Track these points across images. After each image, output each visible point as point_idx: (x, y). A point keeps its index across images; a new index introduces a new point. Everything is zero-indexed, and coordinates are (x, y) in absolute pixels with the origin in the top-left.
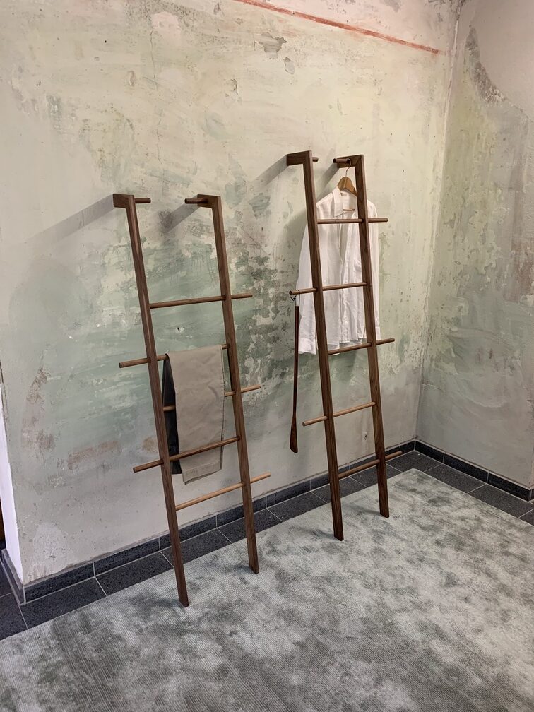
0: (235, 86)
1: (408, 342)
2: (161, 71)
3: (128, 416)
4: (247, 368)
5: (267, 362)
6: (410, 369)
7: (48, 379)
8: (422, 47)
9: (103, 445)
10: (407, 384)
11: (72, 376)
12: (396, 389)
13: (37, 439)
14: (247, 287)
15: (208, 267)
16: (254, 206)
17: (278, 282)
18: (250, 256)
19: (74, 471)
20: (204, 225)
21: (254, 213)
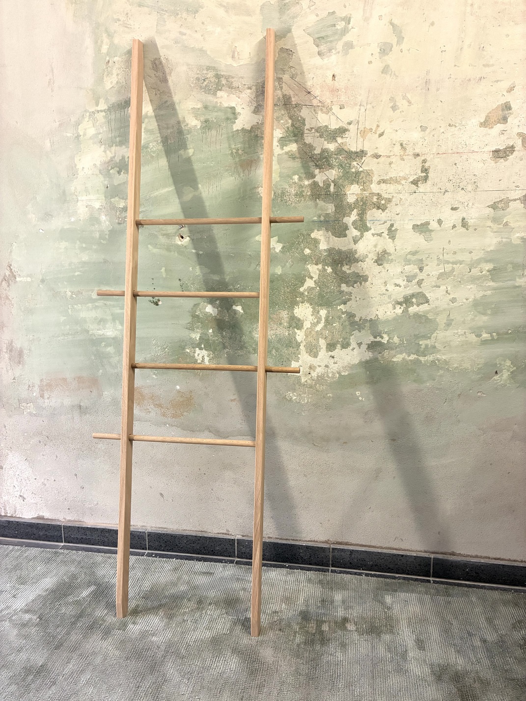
3: (110, 350)
4: (299, 320)
5: (340, 318)
7: (18, 279)
9: (80, 379)
11: (43, 281)
13: (7, 349)
14: (300, 179)
15: (230, 145)
16: (317, 36)
17: (369, 174)
18: (307, 127)
19: (46, 401)
20: (222, 75)
21: (316, 49)
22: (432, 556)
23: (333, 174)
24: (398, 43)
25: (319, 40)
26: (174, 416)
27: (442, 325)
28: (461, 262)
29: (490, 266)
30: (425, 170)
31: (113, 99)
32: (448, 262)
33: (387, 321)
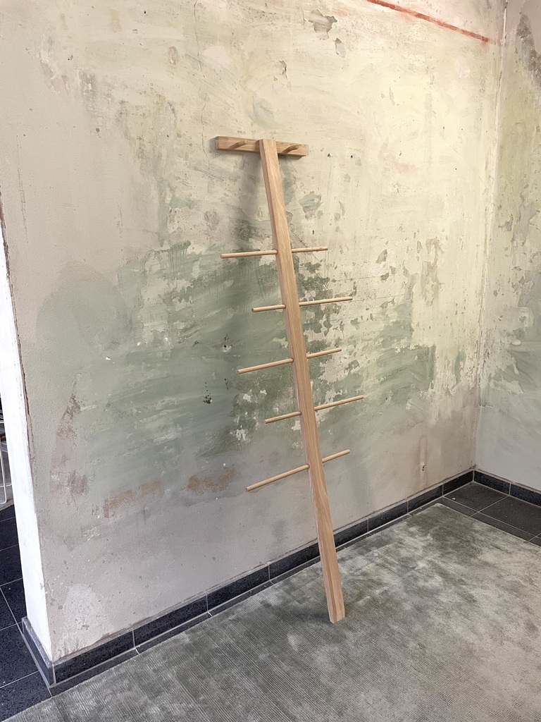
0: (284, 69)
1: (463, 359)
2: (205, 48)
3: (171, 451)
6: (466, 390)
7: (82, 409)
8: (472, 35)
9: (144, 486)
10: (464, 407)
11: (108, 405)
12: (453, 412)
13: (69, 481)
15: (257, 276)
16: (304, 206)
17: (331, 292)
18: (300, 263)
19: (111, 519)
20: (252, 228)
21: (304, 214)
22: (367, 518)
23: (313, 293)
24: (343, 214)
25: (306, 208)
26: (222, 489)
27: (365, 379)
28: (371, 339)
29: (381, 340)
30: (355, 288)
31: (174, 242)
32: (366, 340)
33: (342, 381)
